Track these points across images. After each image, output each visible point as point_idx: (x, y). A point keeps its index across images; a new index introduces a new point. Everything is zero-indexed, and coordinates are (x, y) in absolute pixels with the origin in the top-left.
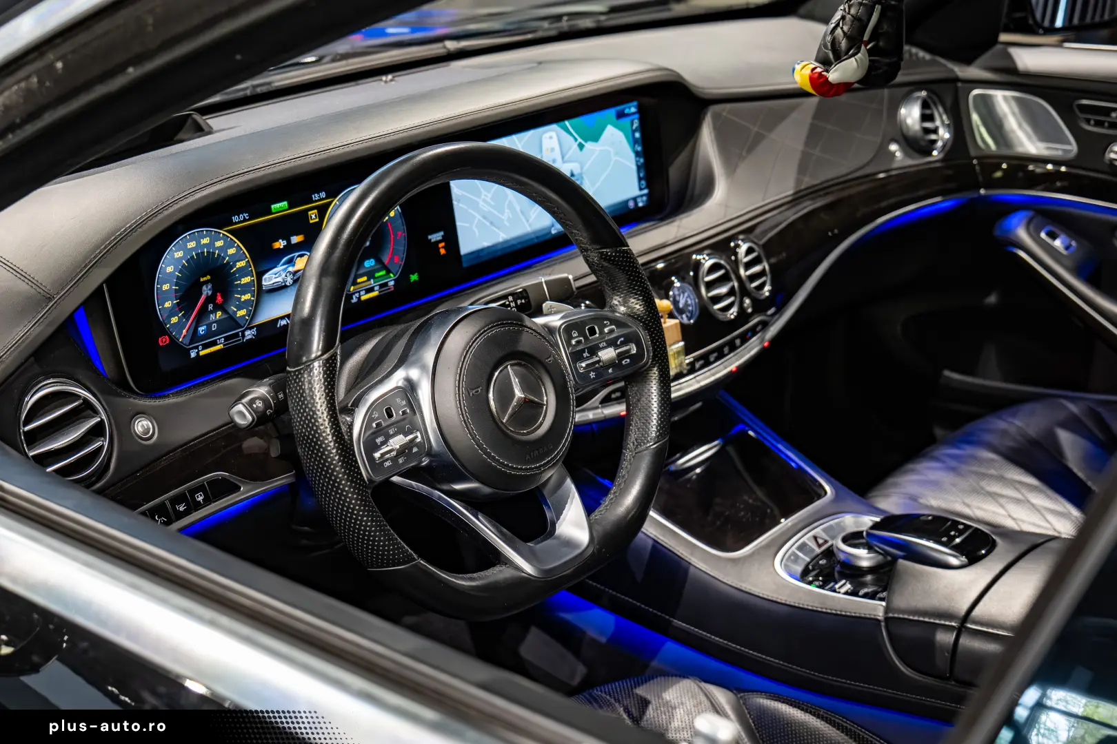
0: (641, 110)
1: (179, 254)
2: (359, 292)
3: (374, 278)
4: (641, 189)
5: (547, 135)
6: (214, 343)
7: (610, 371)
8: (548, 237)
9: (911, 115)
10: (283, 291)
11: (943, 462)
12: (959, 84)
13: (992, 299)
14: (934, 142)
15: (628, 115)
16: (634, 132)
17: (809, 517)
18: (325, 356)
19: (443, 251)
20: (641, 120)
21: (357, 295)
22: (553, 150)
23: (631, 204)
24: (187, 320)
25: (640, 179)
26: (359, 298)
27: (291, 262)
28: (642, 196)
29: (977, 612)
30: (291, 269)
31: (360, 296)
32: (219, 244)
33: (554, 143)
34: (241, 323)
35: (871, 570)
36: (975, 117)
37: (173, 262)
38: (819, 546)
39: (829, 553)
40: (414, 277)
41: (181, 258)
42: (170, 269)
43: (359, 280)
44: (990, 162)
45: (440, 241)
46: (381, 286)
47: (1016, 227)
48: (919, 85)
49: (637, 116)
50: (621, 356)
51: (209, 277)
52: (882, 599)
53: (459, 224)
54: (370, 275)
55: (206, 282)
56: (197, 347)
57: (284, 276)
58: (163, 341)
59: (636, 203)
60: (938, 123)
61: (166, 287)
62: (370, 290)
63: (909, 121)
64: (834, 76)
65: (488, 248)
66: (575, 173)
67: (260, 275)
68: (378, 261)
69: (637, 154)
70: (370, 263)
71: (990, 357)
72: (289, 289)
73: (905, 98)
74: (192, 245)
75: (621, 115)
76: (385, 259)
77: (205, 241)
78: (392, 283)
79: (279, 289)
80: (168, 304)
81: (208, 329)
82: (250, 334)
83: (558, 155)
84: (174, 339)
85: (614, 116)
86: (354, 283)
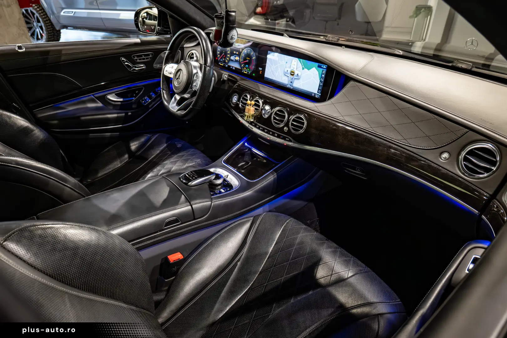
2: (244, 70)
4: (318, 92)
5: (295, 60)
6: (222, 64)
8: (286, 86)
15: (322, 68)
16: (322, 74)
19: (261, 73)
20: (326, 72)
22: (295, 65)
23: (313, 95)
25: (319, 89)
27: (235, 57)
28: (318, 95)
33: (296, 63)
34: (226, 63)
40: (254, 75)
43: (245, 68)
46: (248, 72)
49: (326, 70)
53: (266, 69)
55: (224, 52)
59: (315, 95)
62: (246, 71)
65: (270, 79)
66: (299, 75)
67: (231, 56)
69: (321, 81)
70: (247, 66)
72: (234, 62)
75: (319, 67)
76: (250, 67)
78: (250, 73)
79: (232, 61)
80: (218, 53)
81: (222, 61)
82: (227, 66)
83: (295, 67)
84: (218, 60)
85: (317, 66)
86: (244, 68)
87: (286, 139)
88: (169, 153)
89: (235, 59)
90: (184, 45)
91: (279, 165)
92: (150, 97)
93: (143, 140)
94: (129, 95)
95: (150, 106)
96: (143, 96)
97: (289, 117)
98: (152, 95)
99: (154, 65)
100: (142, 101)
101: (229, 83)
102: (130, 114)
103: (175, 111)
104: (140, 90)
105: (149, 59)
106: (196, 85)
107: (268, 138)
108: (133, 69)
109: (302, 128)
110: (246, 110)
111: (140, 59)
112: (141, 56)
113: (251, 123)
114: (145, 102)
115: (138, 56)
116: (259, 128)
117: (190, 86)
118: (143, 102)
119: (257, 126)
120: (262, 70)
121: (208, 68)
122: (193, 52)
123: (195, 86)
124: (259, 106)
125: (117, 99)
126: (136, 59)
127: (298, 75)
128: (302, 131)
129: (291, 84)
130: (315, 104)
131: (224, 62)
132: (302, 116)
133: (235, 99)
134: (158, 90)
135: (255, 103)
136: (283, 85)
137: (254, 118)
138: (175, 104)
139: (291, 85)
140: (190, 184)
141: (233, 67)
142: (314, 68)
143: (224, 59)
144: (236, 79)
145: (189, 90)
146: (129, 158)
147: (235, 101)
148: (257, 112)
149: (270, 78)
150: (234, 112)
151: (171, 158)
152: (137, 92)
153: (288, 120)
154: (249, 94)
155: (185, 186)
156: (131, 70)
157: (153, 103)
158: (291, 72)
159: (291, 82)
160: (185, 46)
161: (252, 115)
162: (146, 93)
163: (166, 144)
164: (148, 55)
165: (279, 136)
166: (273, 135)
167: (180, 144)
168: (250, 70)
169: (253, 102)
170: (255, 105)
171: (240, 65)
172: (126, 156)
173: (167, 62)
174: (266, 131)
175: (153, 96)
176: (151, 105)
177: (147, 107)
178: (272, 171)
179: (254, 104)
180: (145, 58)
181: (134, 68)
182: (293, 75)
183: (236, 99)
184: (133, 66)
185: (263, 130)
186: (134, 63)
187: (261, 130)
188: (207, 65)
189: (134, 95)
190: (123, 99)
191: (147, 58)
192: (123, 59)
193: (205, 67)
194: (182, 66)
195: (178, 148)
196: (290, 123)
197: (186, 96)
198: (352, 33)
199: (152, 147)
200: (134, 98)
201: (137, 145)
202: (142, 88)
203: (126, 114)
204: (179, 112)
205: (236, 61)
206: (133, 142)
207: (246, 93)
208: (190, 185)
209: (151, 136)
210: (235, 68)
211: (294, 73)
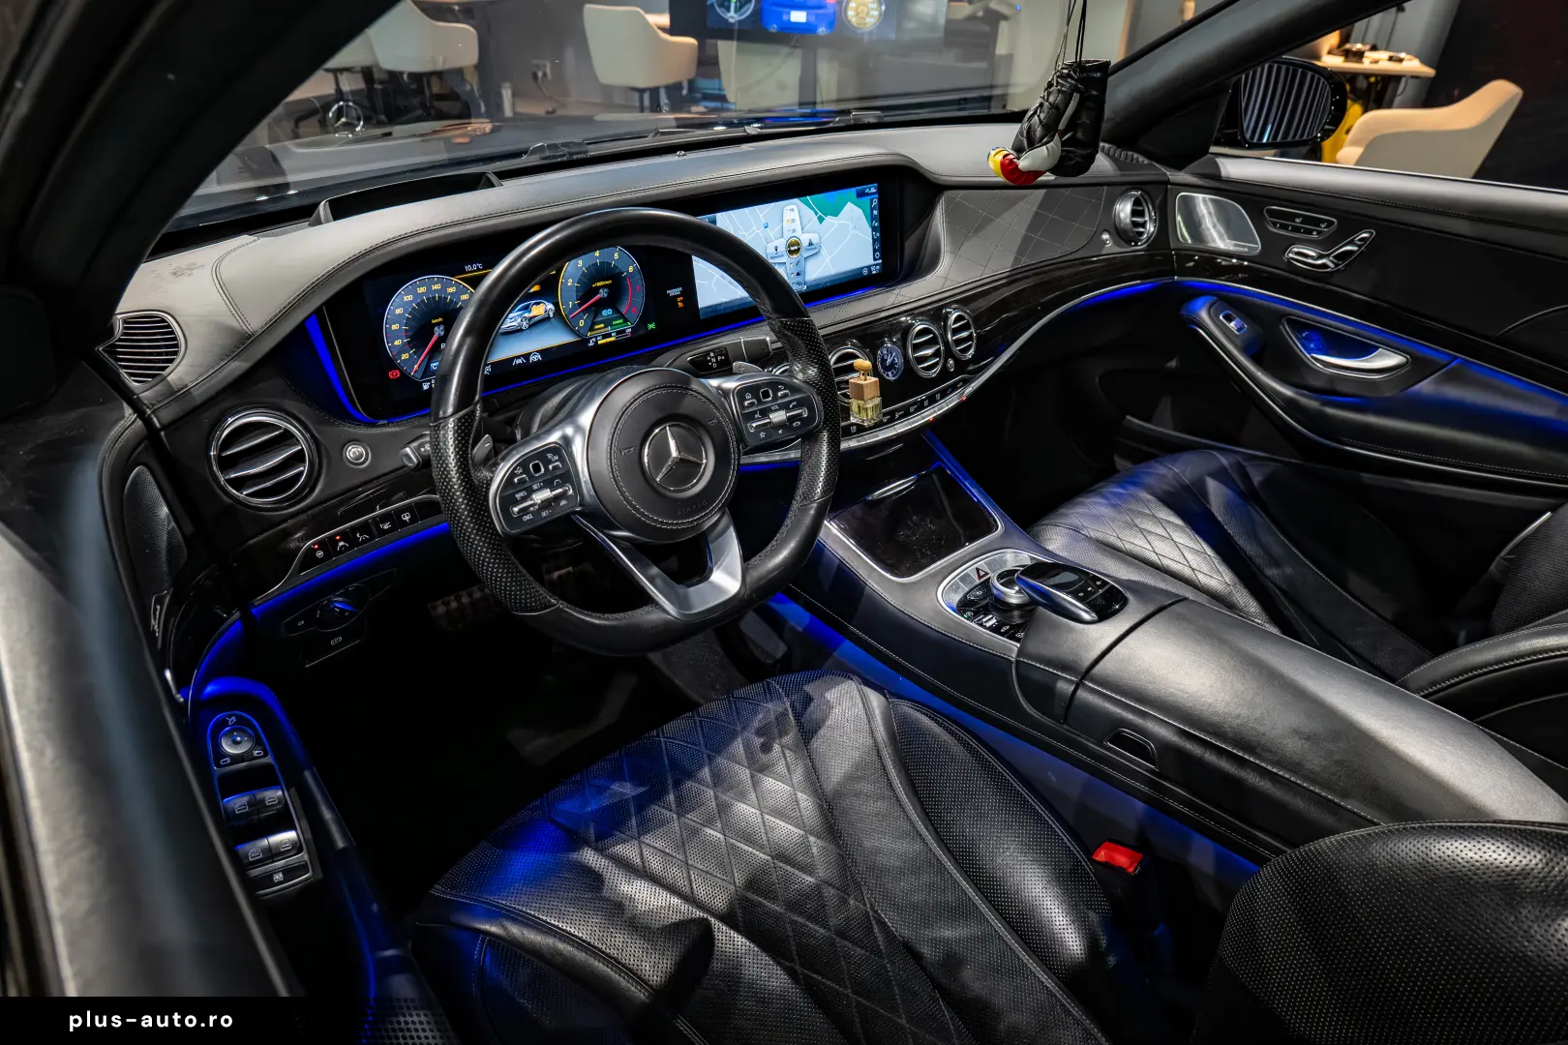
0: (880, 191)
1: (410, 298)
2: (596, 337)
3: (611, 325)
4: (875, 259)
5: (789, 207)
7: (780, 432)
9: (1124, 210)
10: (517, 334)
11: (1106, 498)
12: (1169, 186)
13: (1173, 364)
14: (1141, 234)
15: (868, 194)
16: (872, 210)
17: (977, 550)
18: (458, 416)
19: (680, 304)
20: (879, 200)
21: (594, 340)
22: (793, 221)
23: (865, 272)
24: (419, 357)
25: (875, 251)
26: (596, 342)
27: (527, 308)
28: (876, 265)
29: (1096, 670)
30: (526, 315)
31: (597, 341)
32: (451, 290)
33: (795, 215)
35: (1018, 607)
36: (1179, 218)
37: (402, 304)
38: (980, 577)
39: (986, 585)
40: (651, 326)
41: (412, 302)
42: (399, 311)
43: (596, 327)
44: (1185, 254)
45: (678, 296)
46: (618, 333)
47: (1200, 309)
48: (1135, 185)
49: (877, 196)
50: (791, 419)
51: (440, 319)
52: (1018, 640)
54: (608, 322)
55: (438, 324)
56: (429, 381)
57: (519, 320)
58: (394, 374)
59: (870, 271)
60: (1147, 218)
61: (395, 327)
62: (607, 336)
63: (1122, 215)
64: (1024, 163)
65: (726, 303)
66: (814, 242)
68: (616, 310)
69: (874, 229)
70: (607, 313)
71: (1165, 407)
72: (524, 333)
73: (1121, 196)
74: (422, 290)
75: (861, 195)
76: (623, 310)
77: (436, 287)
78: (629, 330)
79: (512, 332)
80: (398, 345)
82: (484, 371)
83: (797, 225)
84: (405, 373)
85: (855, 195)
86: (591, 329)
87: (958, 385)
89: (532, 318)
116: (892, 420)
118: (279, 877)
120: (682, 294)
127: (811, 244)
129: (799, 279)
139: (799, 284)
141: (526, 356)
142: (849, 203)
149: (724, 300)
158: (789, 246)
159: (798, 274)
168: (626, 321)
171: (572, 331)
174: (912, 409)
182: (797, 251)
185: (907, 415)
187: (900, 419)
205: (535, 323)
210: (541, 352)
211: (798, 245)
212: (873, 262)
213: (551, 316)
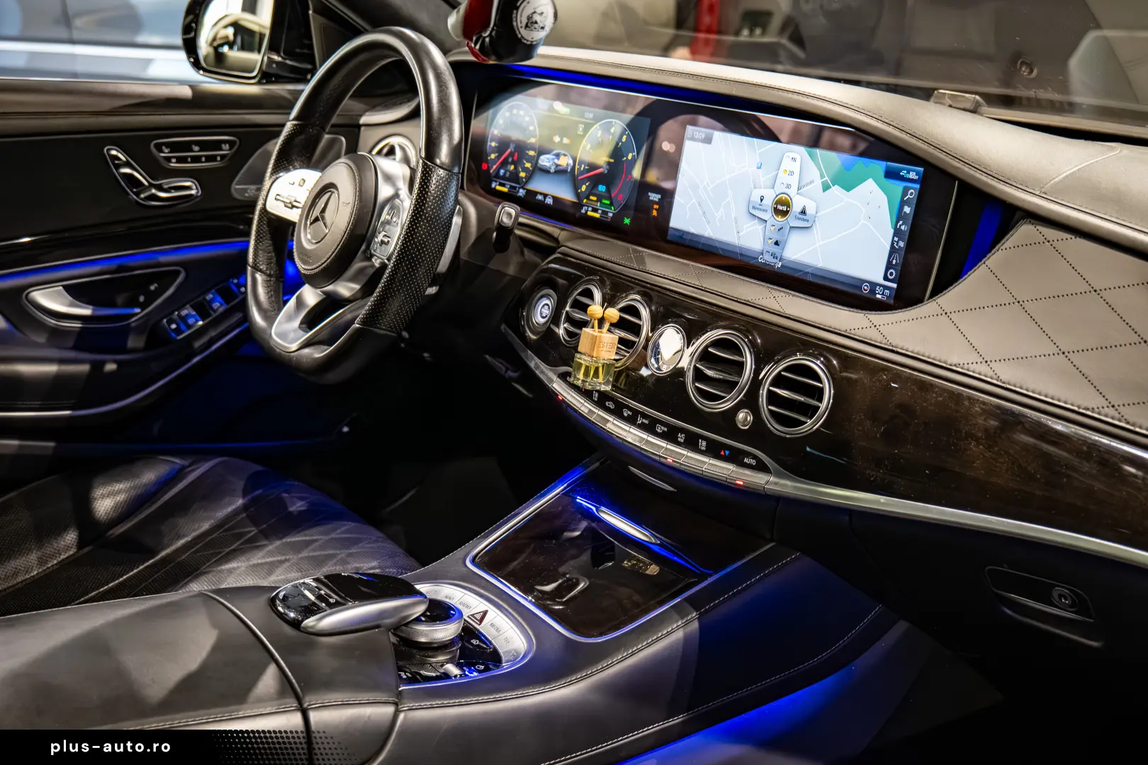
0: (923, 181)
2: (588, 207)
3: (601, 202)
4: (886, 278)
5: (792, 155)
6: (503, 185)
8: (753, 262)
16: (903, 203)
19: (655, 213)
21: (586, 208)
22: (792, 173)
23: (866, 289)
25: (889, 265)
26: (587, 211)
27: (557, 156)
28: (886, 287)
30: (556, 161)
33: (796, 167)
34: (520, 181)
40: (627, 221)
43: (592, 198)
45: (656, 203)
46: (603, 212)
49: (918, 186)
54: (599, 198)
55: (513, 142)
56: (496, 182)
57: (551, 163)
58: (484, 166)
59: (873, 291)
62: (595, 210)
65: (693, 234)
66: (807, 212)
67: (539, 155)
68: (608, 190)
69: (897, 232)
70: (602, 188)
72: (551, 175)
75: (890, 174)
76: (614, 193)
77: (522, 113)
78: (611, 215)
79: (546, 171)
80: (493, 144)
81: (505, 174)
82: (522, 193)
83: (794, 181)
84: (489, 169)
85: (882, 174)
86: (588, 198)
87: (746, 460)
88: (253, 531)
89: (557, 165)
90: (361, 116)
91: (710, 580)
92: (203, 310)
93: (149, 476)
94: (120, 299)
95: (197, 344)
96: (176, 302)
97: (757, 371)
98: (212, 301)
99: (236, 187)
100: (170, 322)
101: (522, 253)
102: (110, 367)
103: (294, 347)
104: (165, 278)
105: (215, 160)
106: (386, 240)
107: (670, 460)
108: (147, 194)
109: (811, 411)
110: (583, 346)
111: (180, 160)
112: (187, 147)
113: (602, 400)
114: (183, 327)
115: (174, 147)
116: (631, 420)
117: (363, 247)
118: (174, 326)
119: (626, 413)
120: (660, 202)
121: (441, 172)
122: (394, 141)
123: (382, 242)
124: (636, 330)
125: (71, 305)
126: (164, 157)
127: (803, 212)
128: (810, 425)
129: (775, 249)
130: (869, 316)
131: (514, 177)
132: (816, 366)
133: (542, 311)
134: (239, 286)
135: (620, 317)
136: (741, 255)
137: (617, 379)
138: (296, 323)
139: (774, 256)
140: (310, 622)
141: (545, 196)
142: (871, 180)
143: (512, 167)
144: (556, 240)
145: (358, 265)
146: (81, 544)
147: (542, 321)
148: (628, 352)
149: (693, 230)
150: (535, 363)
151: (256, 551)
152: (152, 288)
153: (756, 383)
154: (602, 285)
155: (288, 630)
156: (142, 196)
157: (213, 333)
158: (777, 203)
159: (777, 243)
160: (364, 120)
161: (608, 367)
162: (191, 294)
163: (244, 497)
164: (217, 145)
165: (714, 450)
166: (691, 443)
167: (301, 499)
168: (611, 204)
169: (613, 314)
170: (620, 324)
171: (576, 187)
172: (71, 537)
173: (284, 163)
174: (660, 429)
175: (216, 305)
176: (205, 339)
177: (187, 349)
178: (678, 600)
179: (615, 321)
180: (201, 156)
181: (154, 191)
182: (785, 213)
183: (546, 312)
184: (151, 185)
185: (650, 428)
186: (157, 171)
187: (642, 427)
188: (438, 161)
189: (142, 299)
190: (94, 310)
191: (209, 159)
192: (114, 152)
193: (428, 166)
194: (340, 172)
195: (290, 512)
196: (763, 393)
197: (344, 289)
198: (1031, 71)
199: (183, 505)
200: (137, 310)
201: (121, 498)
202: (177, 273)
203: (97, 366)
204: (306, 351)
205: (560, 172)
206: (105, 484)
207: (589, 282)
208: (312, 627)
209: (186, 463)
210: (555, 198)
211: (788, 206)
212: (880, 280)
213: (569, 170)
